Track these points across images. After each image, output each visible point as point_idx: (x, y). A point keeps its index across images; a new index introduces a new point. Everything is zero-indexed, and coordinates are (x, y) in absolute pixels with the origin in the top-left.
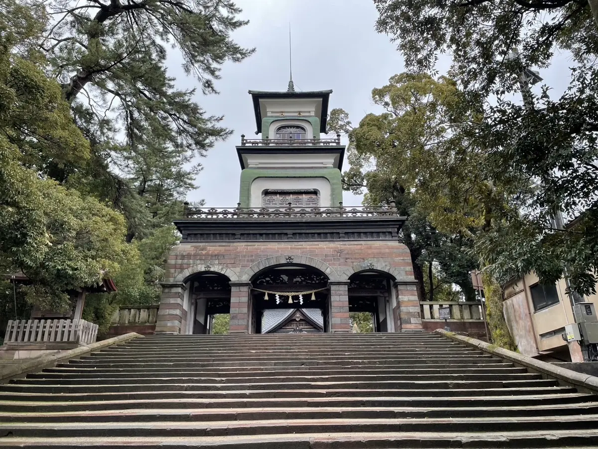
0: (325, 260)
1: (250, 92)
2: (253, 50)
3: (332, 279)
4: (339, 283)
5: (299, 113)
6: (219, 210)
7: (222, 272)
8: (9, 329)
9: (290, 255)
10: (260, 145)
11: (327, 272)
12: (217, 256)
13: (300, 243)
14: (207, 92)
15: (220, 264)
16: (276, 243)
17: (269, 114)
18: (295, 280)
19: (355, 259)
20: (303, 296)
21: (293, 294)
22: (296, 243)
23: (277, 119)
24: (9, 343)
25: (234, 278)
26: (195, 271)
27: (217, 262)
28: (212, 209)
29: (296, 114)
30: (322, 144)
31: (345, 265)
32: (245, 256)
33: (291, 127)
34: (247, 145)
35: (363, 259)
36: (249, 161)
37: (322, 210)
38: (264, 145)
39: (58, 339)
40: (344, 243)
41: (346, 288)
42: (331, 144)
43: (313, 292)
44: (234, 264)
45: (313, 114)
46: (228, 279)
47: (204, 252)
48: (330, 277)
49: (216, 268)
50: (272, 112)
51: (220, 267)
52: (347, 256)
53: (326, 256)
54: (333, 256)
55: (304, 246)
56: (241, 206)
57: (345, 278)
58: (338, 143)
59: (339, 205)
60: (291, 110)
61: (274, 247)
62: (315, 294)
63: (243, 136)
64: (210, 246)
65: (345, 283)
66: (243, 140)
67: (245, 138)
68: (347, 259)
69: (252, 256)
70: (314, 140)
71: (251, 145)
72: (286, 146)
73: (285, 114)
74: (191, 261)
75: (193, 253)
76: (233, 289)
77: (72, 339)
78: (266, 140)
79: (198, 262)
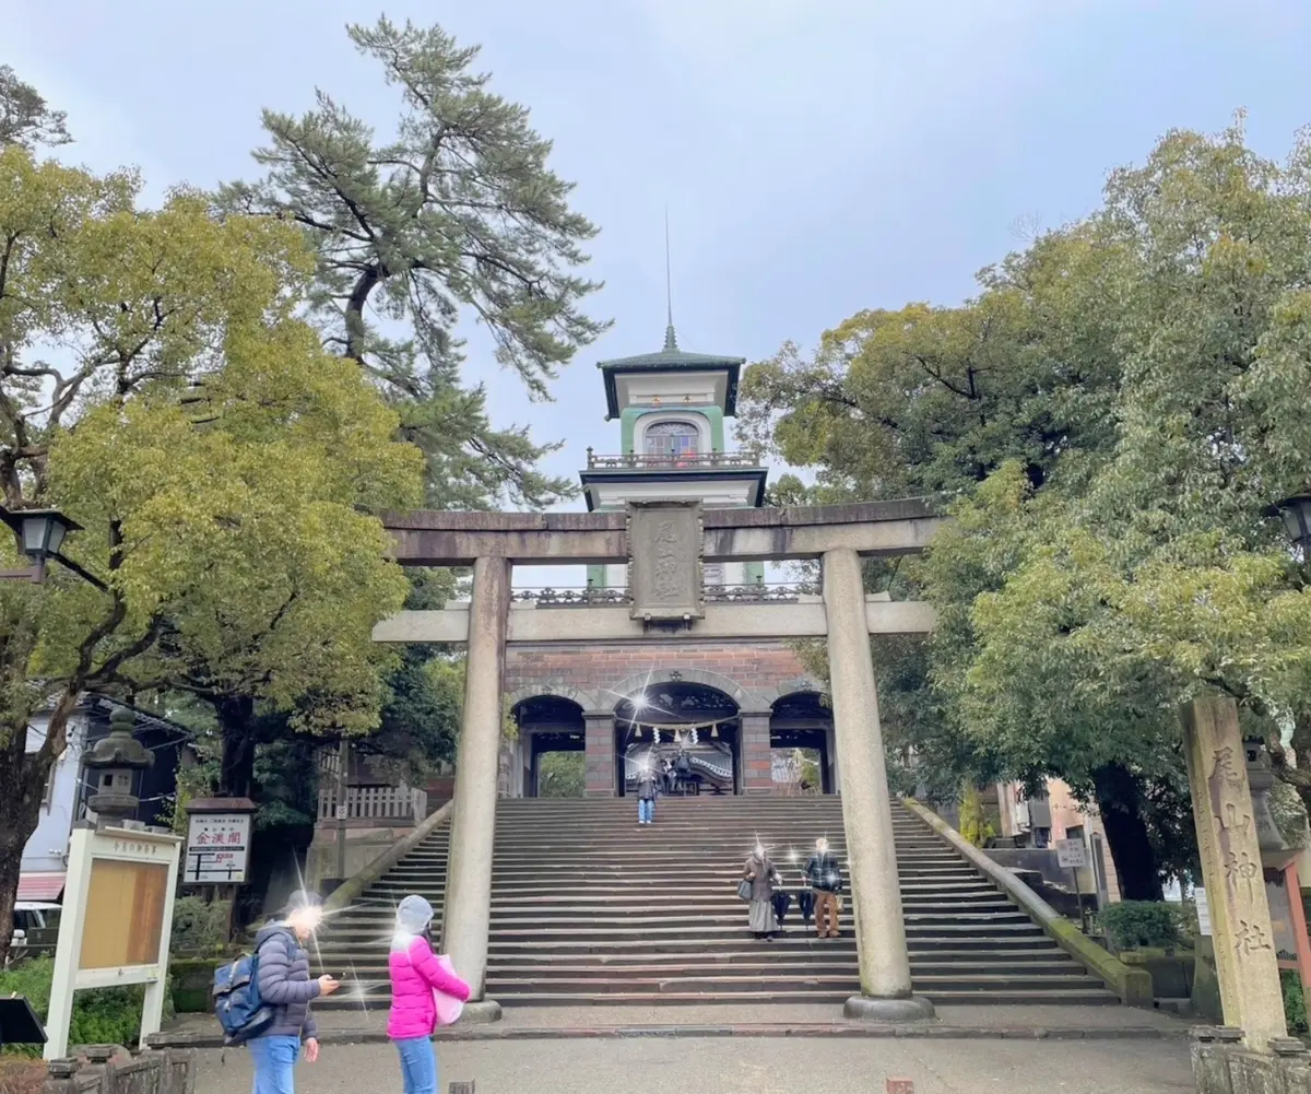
0: (733, 677)
1: (599, 365)
2: (611, 323)
3: (744, 707)
4: (756, 715)
5: (687, 396)
6: (558, 592)
7: (571, 697)
8: (321, 802)
9: (676, 667)
10: (619, 465)
11: (737, 696)
12: (561, 671)
13: (692, 647)
14: (535, 398)
15: (564, 684)
16: (653, 648)
17: (633, 401)
18: (684, 703)
19: (783, 674)
20: (698, 729)
21: (682, 727)
22: (685, 647)
23: (646, 410)
24: (325, 819)
25: (588, 707)
26: (528, 696)
27: (560, 680)
28: (548, 589)
29: (681, 400)
30: (727, 463)
31: (766, 684)
32: (604, 671)
33: (672, 423)
34: (597, 465)
35: (795, 674)
36: (602, 495)
37: (728, 589)
38: (626, 465)
39: (387, 814)
40: (763, 646)
41: (766, 721)
42: (743, 462)
43: (714, 723)
44: (588, 685)
45: (711, 399)
46: (579, 709)
47: (539, 664)
48: (741, 705)
49: (560, 691)
50: (639, 396)
51: (567, 689)
52: (770, 670)
53: (735, 669)
54: (746, 669)
55: (699, 653)
56: (594, 584)
57: (766, 707)
58: (756, 461)
59: (756, 581)
60: (672, 391)
61: (648, 655)
62: (718, 726)
63: (590, 450)
64: (550, 653)
65: (764, 715)
66: (590, 457)
67: (593, 453)
68: (768, 674)
69: (616, 670)
70: (714, 455)
71: (604, 465)
72: (665, 468)
73: (662, 400)
74: (520, 679)
75: (521, 665)
76: (589, 724)
77: (404, 813)
78: (630, 458)
79: (532, 680)
